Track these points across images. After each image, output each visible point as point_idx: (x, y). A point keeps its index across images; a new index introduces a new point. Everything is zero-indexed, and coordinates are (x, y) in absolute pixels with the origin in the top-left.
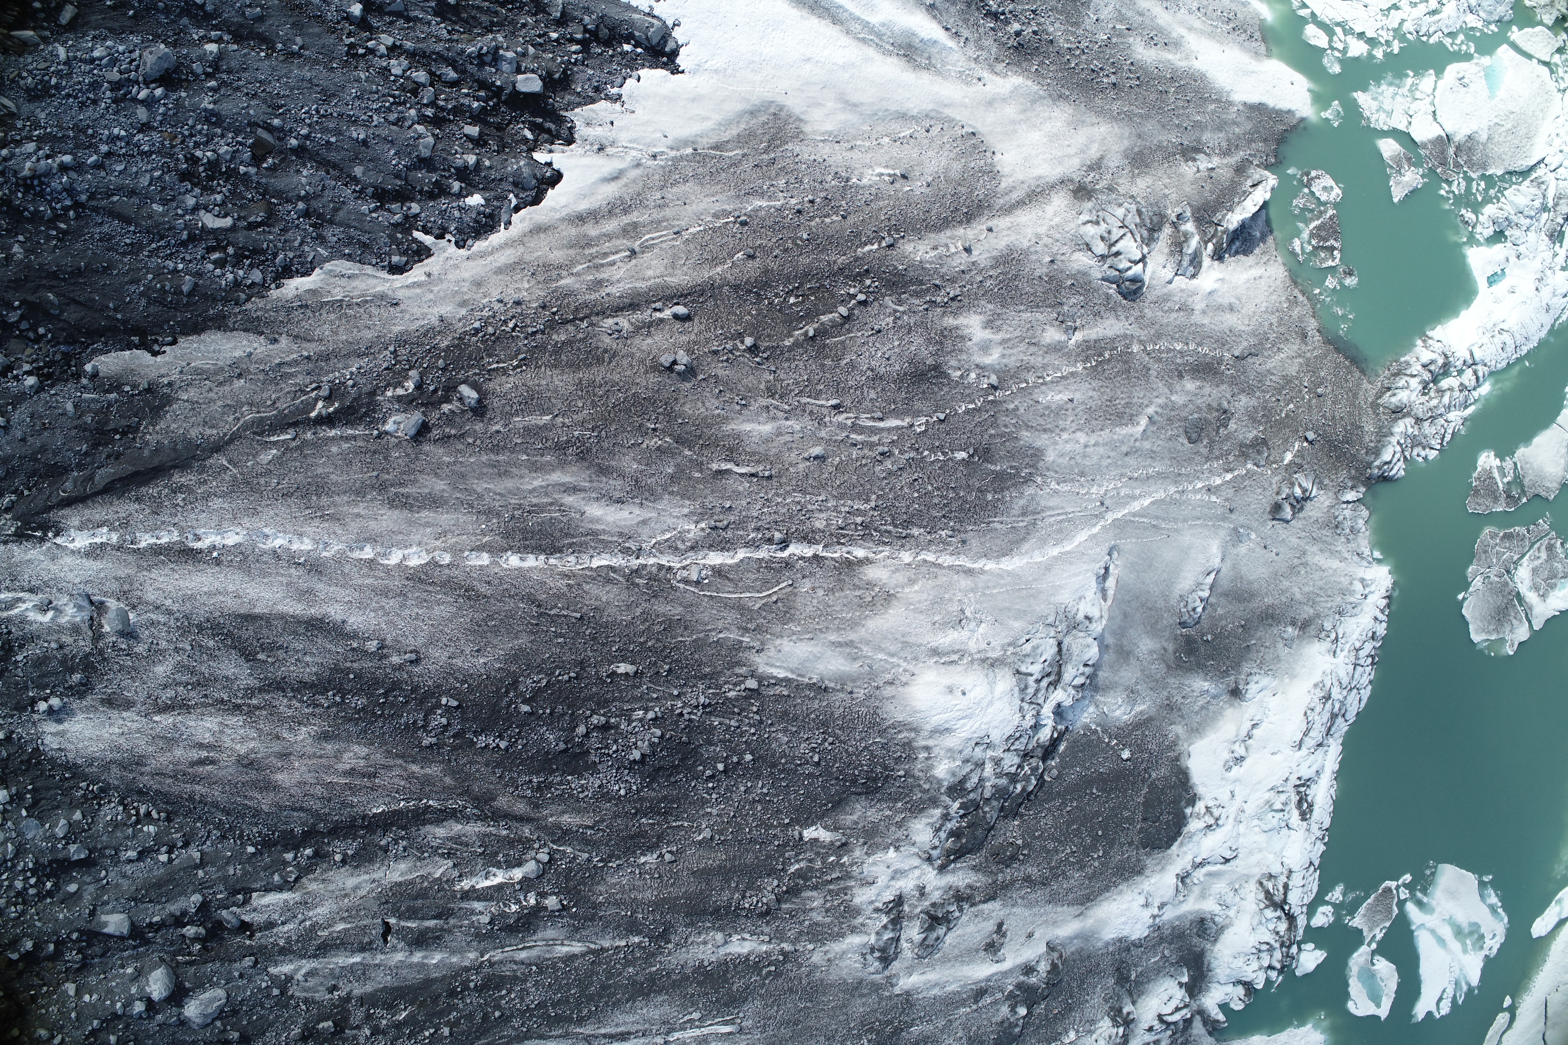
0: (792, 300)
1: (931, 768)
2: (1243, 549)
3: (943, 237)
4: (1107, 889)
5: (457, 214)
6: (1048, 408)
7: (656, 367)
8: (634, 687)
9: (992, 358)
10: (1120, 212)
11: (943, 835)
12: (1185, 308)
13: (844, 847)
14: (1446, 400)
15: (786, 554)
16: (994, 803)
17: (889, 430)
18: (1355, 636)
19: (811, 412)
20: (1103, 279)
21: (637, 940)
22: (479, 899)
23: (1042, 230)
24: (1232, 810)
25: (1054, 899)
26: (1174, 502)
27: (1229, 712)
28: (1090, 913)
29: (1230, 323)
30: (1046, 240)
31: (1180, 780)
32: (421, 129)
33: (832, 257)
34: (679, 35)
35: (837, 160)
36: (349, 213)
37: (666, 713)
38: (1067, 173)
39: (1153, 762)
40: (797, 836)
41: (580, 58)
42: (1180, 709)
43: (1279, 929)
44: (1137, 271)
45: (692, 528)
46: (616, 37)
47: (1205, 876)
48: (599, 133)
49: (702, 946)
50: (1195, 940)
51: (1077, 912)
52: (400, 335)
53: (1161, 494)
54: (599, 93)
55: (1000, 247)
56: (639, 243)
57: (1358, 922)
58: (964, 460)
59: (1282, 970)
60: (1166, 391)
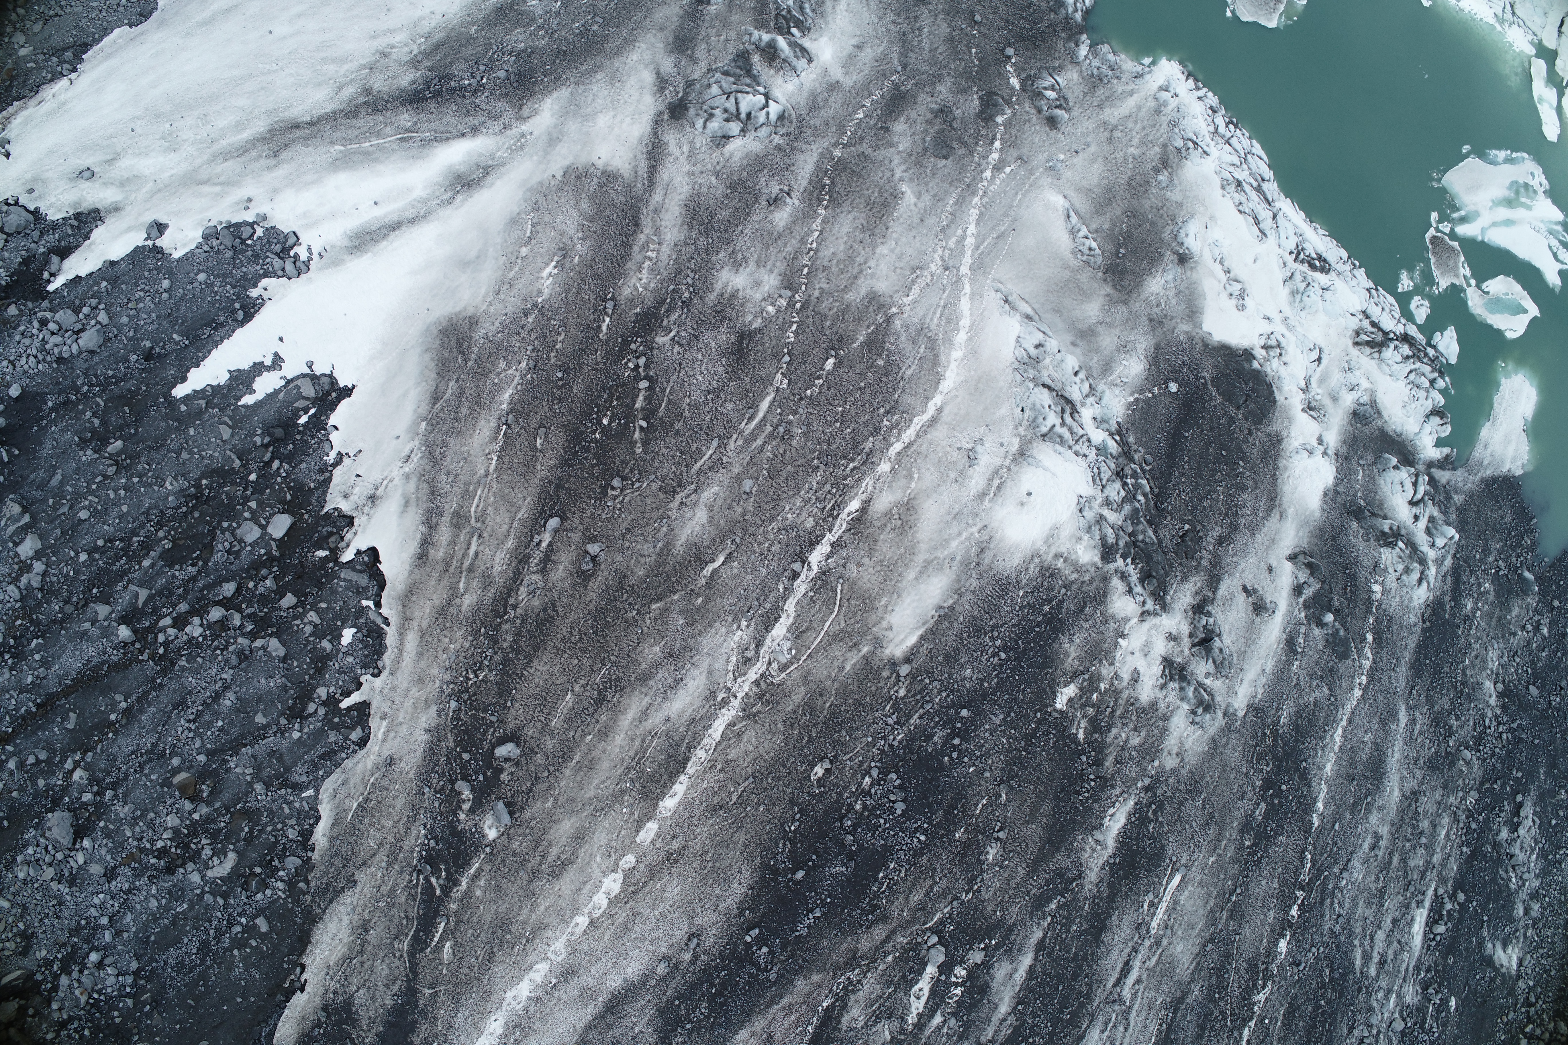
0: (606, 422)
1: (1074, 563)
2: (1067, 173)
3: (636, 256)
4: (1275, 478)
5: (349, 660)
7: (587, 577)
8: (841, 771)
9: (766, 282)
11: (1138, 589)
12: (833, 87)
13: (1092, 680)
15: (815, 569)
16: (1140, 528)
17: (769, 412)
18: (1203, 126)
19: (710, 468)
21: (1053, 906)
22: (932, 1016)
23: (686, 167)
24: (1279, 328)
25: (1253, 530)
26: (988, 206)
27: (1196, 275)
28: (1285, 506)
29: (870, 56)
30: (697, 169)
31: (1225, 355)
32: (259, 643)
33: (591, 363)
34: (320, 369)
35: (512, 304)
36: (290, 750)
37: (881, 759)
38: (652, 113)
39: (1195, 367)
40: (1056, 715)
41: (286, 466)
42: (1166, 316)
43: (1405, 354)
44: (774, 109)
45: (741, 635)
46: (288, 424)
47: (1319, 387)
48: (360, 492)
49: (1095, 855)
50: (1367, 430)
51: (1278, 516)
52: (419, 774)
53: (974, 212)
54: (326, 471)
55: (677, 213)
56: (473, 520)
57: (1443, 283)
58: (835, 364)
59: (1441, 374)
60: (891, 150)
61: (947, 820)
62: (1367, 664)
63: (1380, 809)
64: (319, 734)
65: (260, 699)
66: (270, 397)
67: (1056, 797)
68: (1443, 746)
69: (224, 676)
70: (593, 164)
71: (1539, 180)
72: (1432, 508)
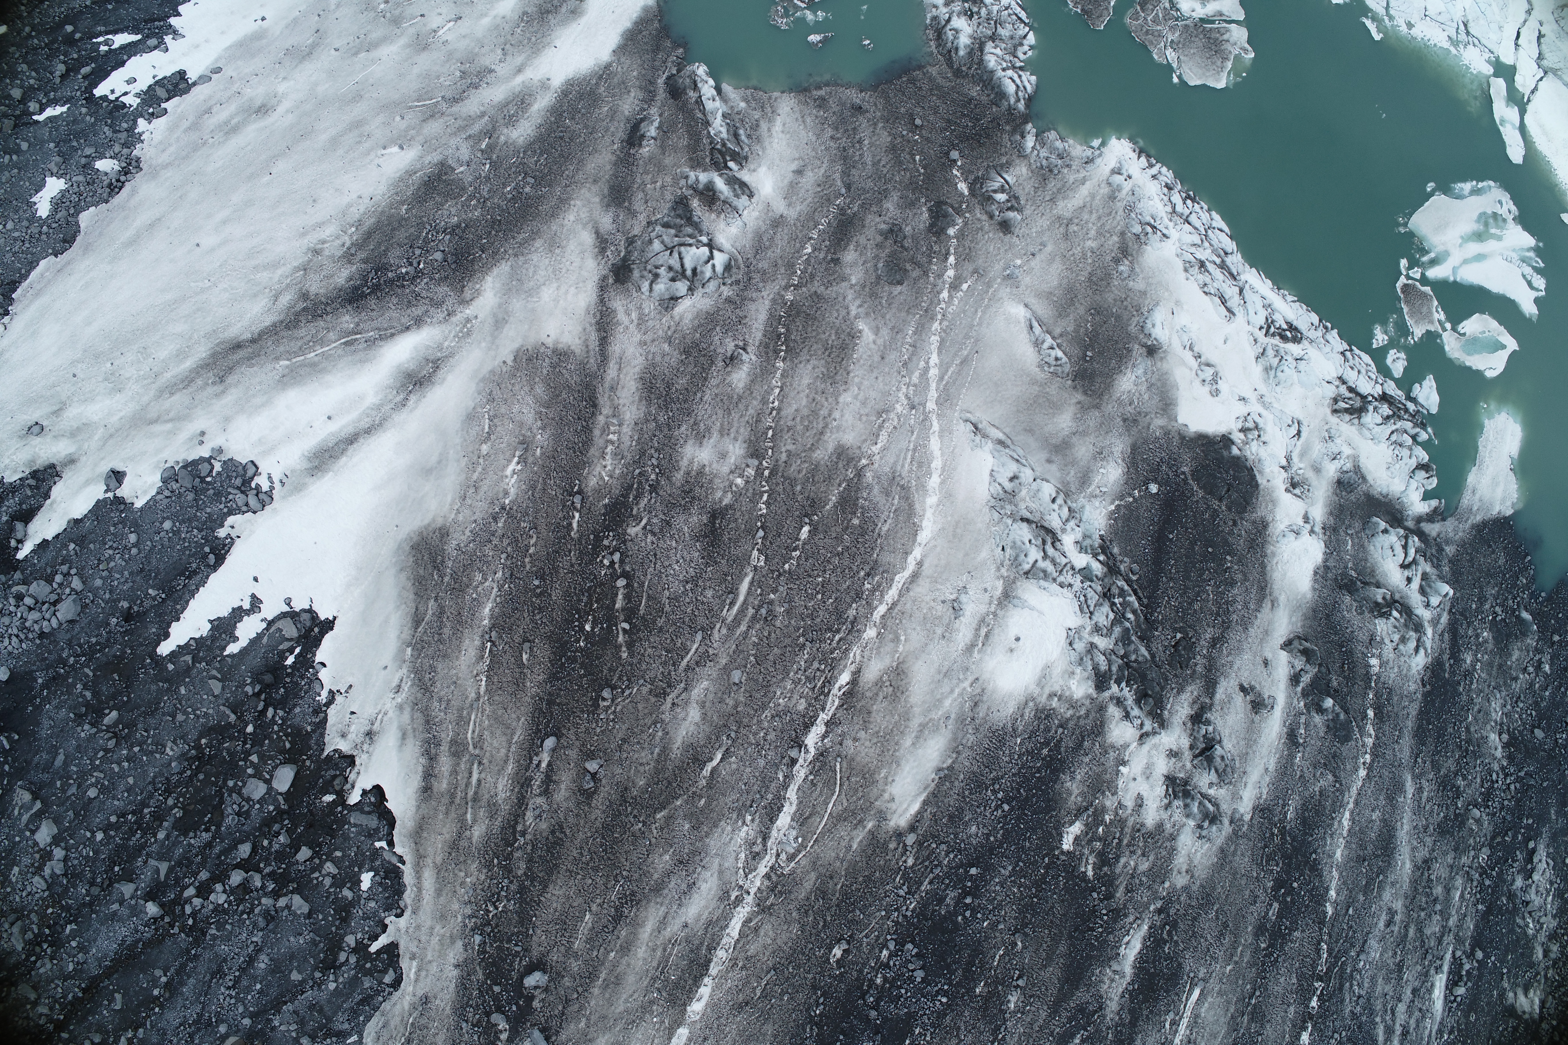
0: (588, 628)
1: (1069, 699)
2: (1025, 279)
3: (598, 441)
4: (1263, 566)
5: (371, 904)
6: (802, 419)
7: (589, 795)
8: (859, 949)
9: (732, 452)
11: (1136, 712)
12: (777, 222)
13: (1096, 814)
15: (812, 751)
16: (1132, 647)
17: (749, 593)
18: (1160, 207)
19: (697, 663)
21: (1077, 1041)
23: (637, 337)
24: (1255, 408)
25: (1246, 624)
26: (949, 331)
27: (1167, 365)
28: (1276, 593)
29: (812, 181)
30: (648, 337)
31: (1203, 445)
32: (282, 902)
33: (567, 565)
34: (299, 605)
35: (480, 509)
36: (329, 1001)
37: (896, 930)
38: (596, 278)
39: (1173, 462)
40: (1063, 858)
41: (281, 713)
42: (1139, 413)
43: (1385, 414)
44: (720, 259)
45: (747, 831)
46: (276, 668)
47: (1301, 461)
48: (357, 730)
49: (1114, 985)
50: (1353, 497)
51: (1269, 605)
52: (455, 1010)
53: (935, 339)
54: (320, 711)
55: (634, 389)
56: (471, 747)
57: (1418, 331)
58: (810, 532)
59: (1423, 426)
60: (844, 284)
61: (966, 978)
62: (1370, 741)
63: (1393, 884)
64: (354, 982)
65: (292, 957)
66: (255, 642)
67: (1070, 937)
68: (1452, 809)
69: (255, 939)
70: (543, 344)
71: (1507, 207)
72: (1425, 566)
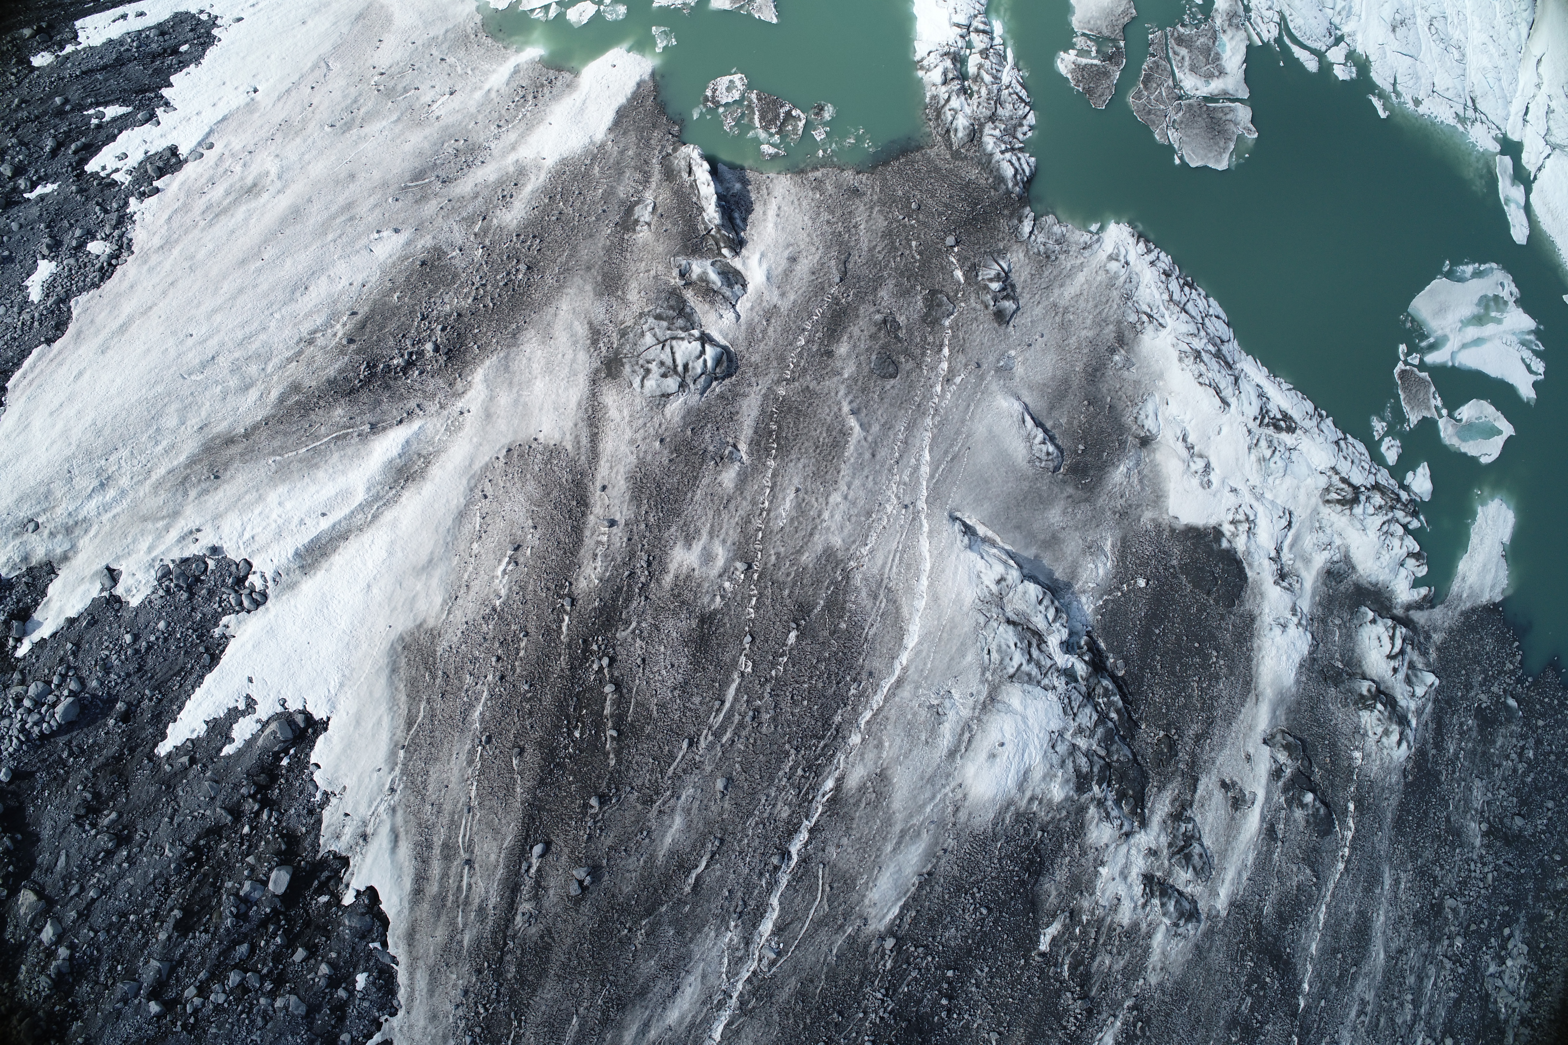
0: (577, 734)
1: (1050, 801)
2: (1019, 370)
3: (589, 542)
4: (1249, 659)
5: (366, 1004)
6: (792, 520)
7: (577, 901)
9: (721, 554)
10: (649, 339)
11: (1114, 812)
12: (770, 314)
13: (1074, 915)
14: (987, 78)
15: (795, 858)
16: (1114, 748)
17: (736, 699)
18: (1157, 296)
19: (684, 771)
20: (702, 394)
23: (628, 434)
24: (1246, 499)
25: (1229, 718)
26: (940, 426)
27: (1159, 457)
28: (1261, 687)
29: (806, 269)
30: (639, 435)
31: (1193, 537)
32: (279, 1002)
33: (557, 670)
34: (293, 706)
35: (471, 610)
37: (874, 1031)
38: (588, 372)
39: (1163, 555)
40: (1040, 957)
41: (276, 814)
42: (1130, 505)
43: (1377, 505)
44: (711, 353)
45: (730, 936)
46: (271, 770)
47: (1290, 552)
48: (351, 831)
50: (1342, 587)
51: (1253, 700)
53: (927, 435)
54: (314, 812)
55: (624, 488)
56: (462, 852)
57: (1414, 418)
58: (797, 637)
59: (1415, 514)
60: (835, 379)
62: (1350, 835)
63: (1366, 975)
66: (250, 743)
68: (1428, 898)
70: (535, 439)
71: (1509, 289)
72: (1413, 655)
